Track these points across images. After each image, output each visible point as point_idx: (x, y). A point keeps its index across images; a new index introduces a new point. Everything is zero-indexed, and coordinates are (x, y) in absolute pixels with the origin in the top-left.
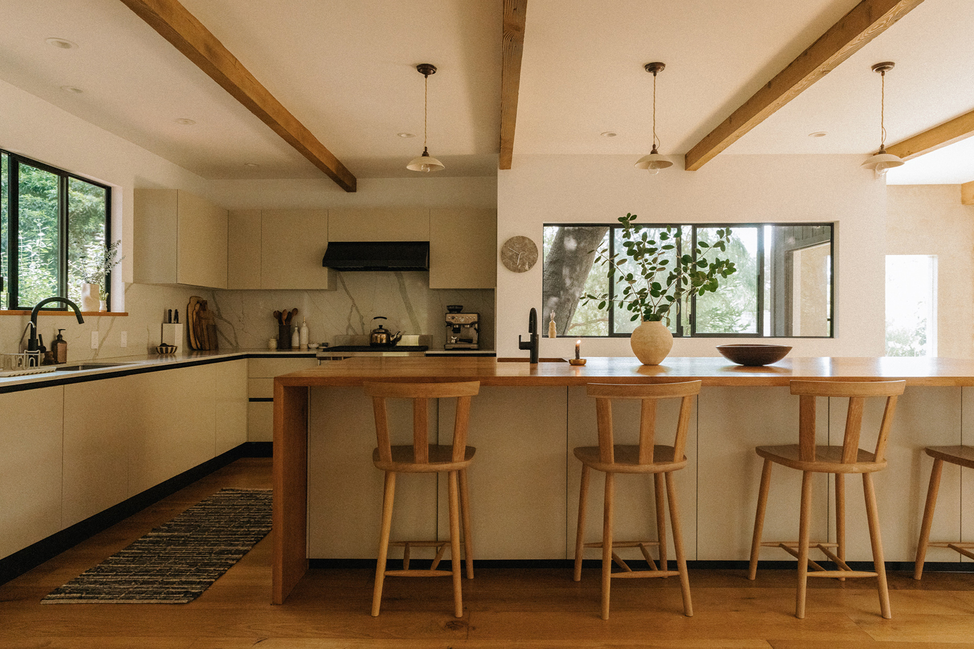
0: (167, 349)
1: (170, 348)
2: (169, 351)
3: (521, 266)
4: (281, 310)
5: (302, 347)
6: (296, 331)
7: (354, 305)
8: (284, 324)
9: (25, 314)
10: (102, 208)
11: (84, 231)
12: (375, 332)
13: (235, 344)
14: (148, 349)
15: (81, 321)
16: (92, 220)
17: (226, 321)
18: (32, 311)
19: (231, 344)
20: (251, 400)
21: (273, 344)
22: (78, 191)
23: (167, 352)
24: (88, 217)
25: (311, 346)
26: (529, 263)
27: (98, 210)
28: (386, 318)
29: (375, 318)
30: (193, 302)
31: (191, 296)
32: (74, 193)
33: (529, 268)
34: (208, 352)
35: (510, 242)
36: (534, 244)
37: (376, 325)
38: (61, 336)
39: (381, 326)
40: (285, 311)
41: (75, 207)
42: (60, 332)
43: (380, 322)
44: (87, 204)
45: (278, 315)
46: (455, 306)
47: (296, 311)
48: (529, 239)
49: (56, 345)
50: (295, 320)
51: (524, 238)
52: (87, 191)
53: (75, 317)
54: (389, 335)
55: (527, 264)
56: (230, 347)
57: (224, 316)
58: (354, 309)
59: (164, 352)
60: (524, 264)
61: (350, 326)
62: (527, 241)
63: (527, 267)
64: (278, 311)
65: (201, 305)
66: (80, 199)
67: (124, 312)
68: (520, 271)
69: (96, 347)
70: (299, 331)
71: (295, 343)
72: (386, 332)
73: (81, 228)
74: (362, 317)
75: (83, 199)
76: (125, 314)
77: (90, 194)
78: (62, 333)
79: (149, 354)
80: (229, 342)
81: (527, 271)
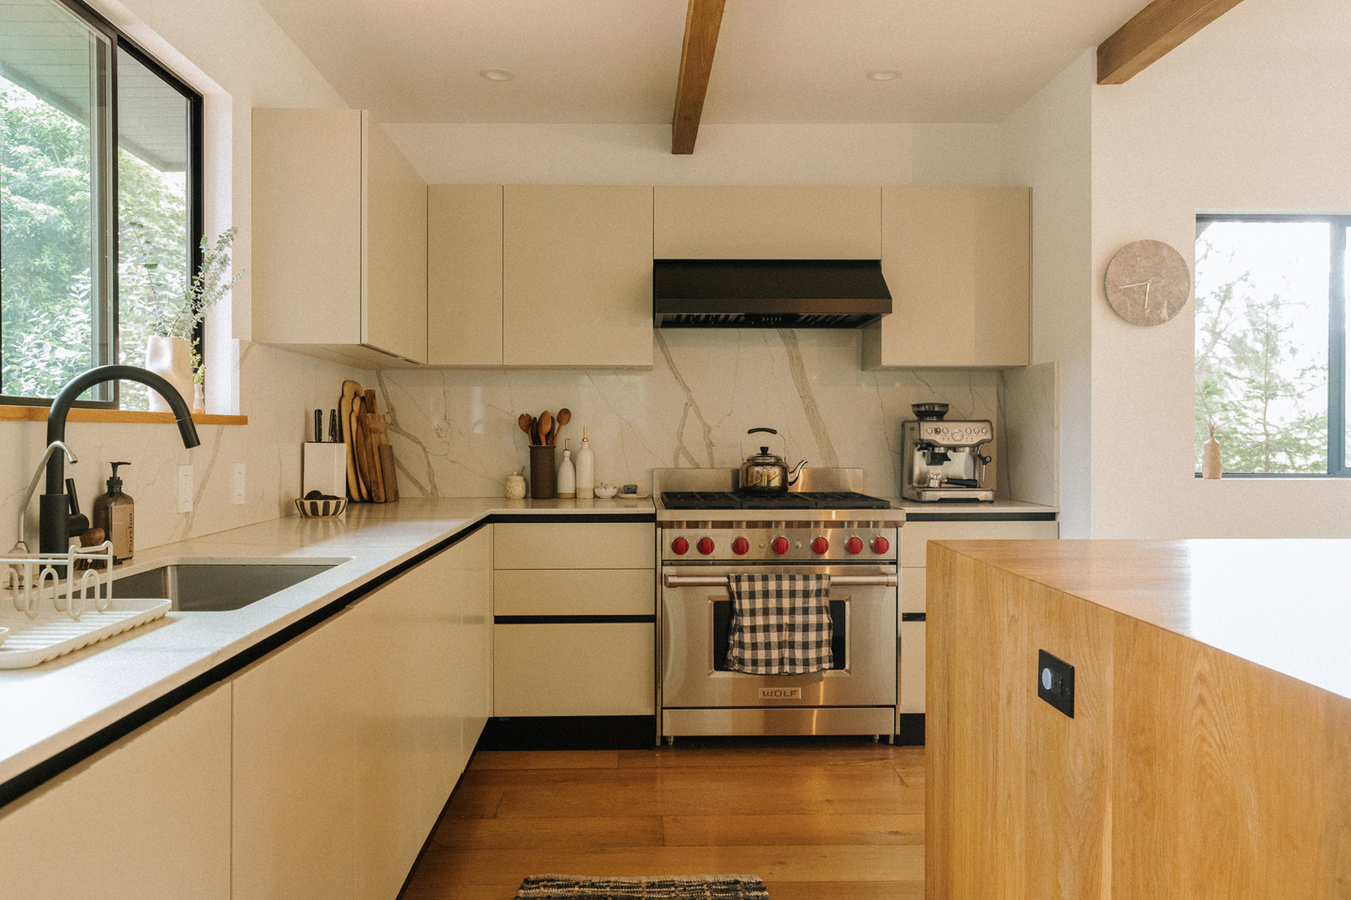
0: (326, 506)
1: (322, 502)
2: (332, 510)
3: (1151, 312)
4: (536, 414)
5: (581, 495)
6: (567, 459)
7: (690, 403)
8: (544, 444)
9: (31, 417)
10: (65, 228)
11: (32, 268)
12: (753, 462)
13: (428, 487)
14: (280, 505)
15: (190, 440)
16: (47, 251)
17: (408, 436)
18: (52, 409)
19: (421, 488)
20: (499, 620)
21: (518, 487)
22: (22, 195)
23: (326, 513)
24: (39, 247)
25: (599, 492)
26: (1169, 303)
27: (58, 230)
28: (774, 432)
29: (750, 432)
30: (349, 394)
31: (344, 380)
32: (14, 198)
33: (1170, 315)
34: (383, 506)
35: (1125, 254)
36: (1182, 259)
37: (752, 446)
38: (119, 483)
39: (764, 450)
40: (544, 414)
41: (16, 223)
42: (115, 471)
43: (763, 439)
44: (39, 218)
45: (532, 426)
46: (933, 405)
47: (565, 415)
48: (1170, 248)
49: (107, 508)
50: (565, 435)
51: (1157, 245)
52: (37, 196)
53: (174, 429)
54: (785, 471)
55: (1165, 305)
56: (417, 493)
57: (403, 426)
58: (691, 411)
59: (321, 512)
60: (1157, 306)
61: (681, 449)
62: (1165, 253)
63: (1165, 312)
64: (527, 415)
65: (363, 399)
66: (28, 209)
67: (238, 414)
68: (1148, 323)
69: (189, 507)
70: (574, 461)
71: (566, 483)
72: (778, 462)
73: (26, 263)
74: (708, 430)
75: (32, 210)
76: (241, 420)
77: (42, 201)
78: (121, 472)
79: (281, 517)
80: (416, 482)
81: (1164, 321)
